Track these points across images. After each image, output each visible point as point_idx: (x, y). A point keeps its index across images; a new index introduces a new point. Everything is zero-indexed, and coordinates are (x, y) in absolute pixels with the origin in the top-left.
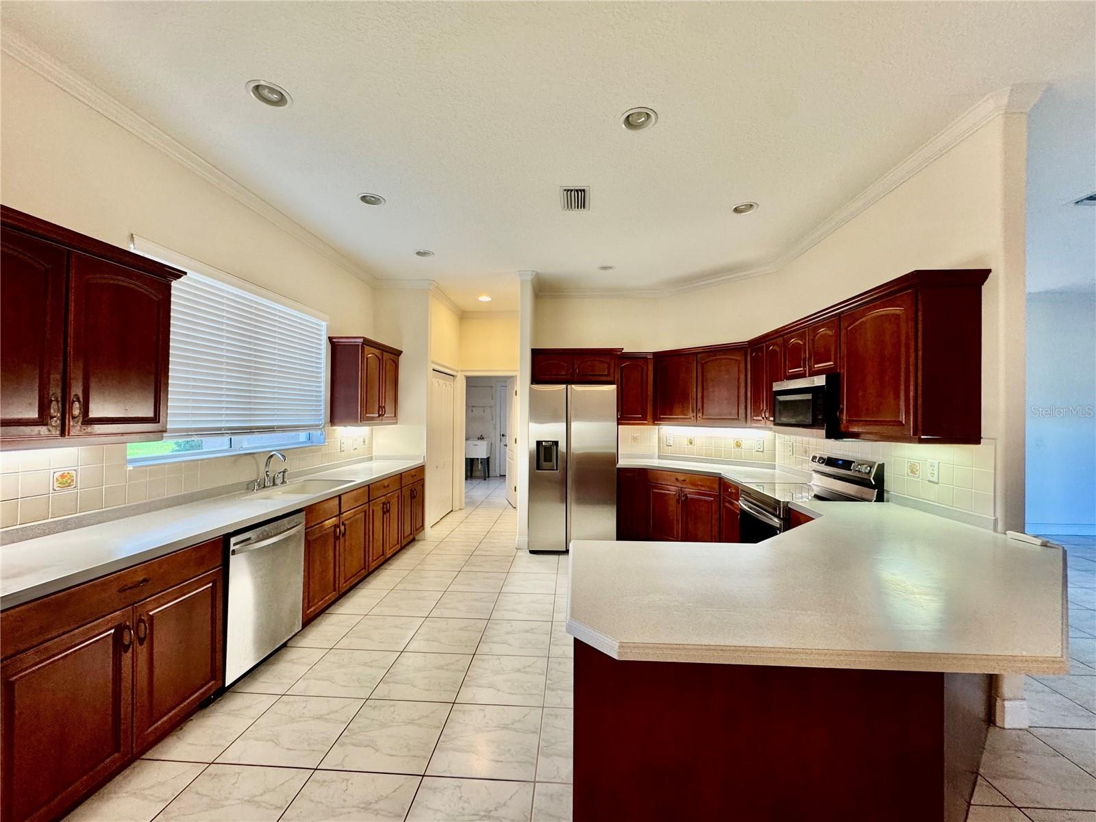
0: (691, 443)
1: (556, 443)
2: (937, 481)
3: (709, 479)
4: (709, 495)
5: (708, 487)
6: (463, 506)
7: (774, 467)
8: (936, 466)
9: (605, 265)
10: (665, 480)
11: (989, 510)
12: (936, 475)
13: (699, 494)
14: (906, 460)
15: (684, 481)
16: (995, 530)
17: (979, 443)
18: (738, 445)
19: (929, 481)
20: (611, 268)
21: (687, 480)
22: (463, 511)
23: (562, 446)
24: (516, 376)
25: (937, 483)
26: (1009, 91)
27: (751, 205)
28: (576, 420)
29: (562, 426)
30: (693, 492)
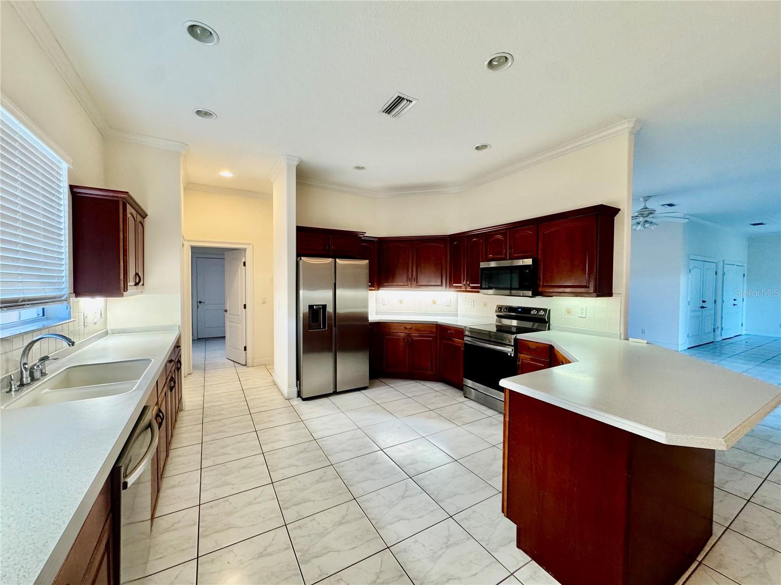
0: (401, 303)
1: (324, 307)
2: (584, 316)
3: (430, 326)
4: (430, 337)
5: (429, 331)
6: (192, 371)
7: (457, 315)
8: (585, 309)
9: (358, 165)
10: (395, 329)
11: (617, 328)
12: (584, 313)
13: (420, 336)
14: (564, 307)
15: (411, 328)
16: (620, 339)
17: (612, 296)
18: (434, 302)
19: (579, 317)
20: (363, 168)
21: (413, 328)
22: (192, 375)
23: (330, 309)
24: (245, 250)
25: (585, 318)
26: (634, 122)
27: (486, 146)
28: (340, 289)
29: (329, 294)
30: (418, 336)
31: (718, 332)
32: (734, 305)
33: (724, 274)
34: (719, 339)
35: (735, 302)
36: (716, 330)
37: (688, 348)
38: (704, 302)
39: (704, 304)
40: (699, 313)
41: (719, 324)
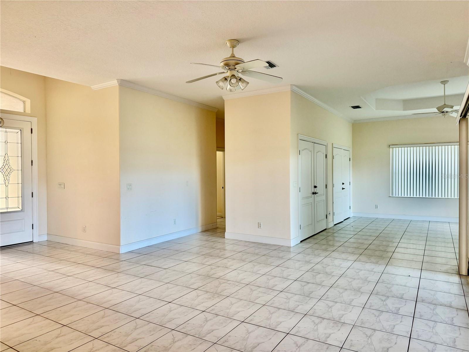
31: (330, 217)
32: (343, 189)
33: (333, 157)
34: (331, 225)
35: (344, 186)
36: (328, 216)
37: (301, 242)
38: (315, 187)
39: (316, 190)
40: (311, 200)
41: (330, 209)
